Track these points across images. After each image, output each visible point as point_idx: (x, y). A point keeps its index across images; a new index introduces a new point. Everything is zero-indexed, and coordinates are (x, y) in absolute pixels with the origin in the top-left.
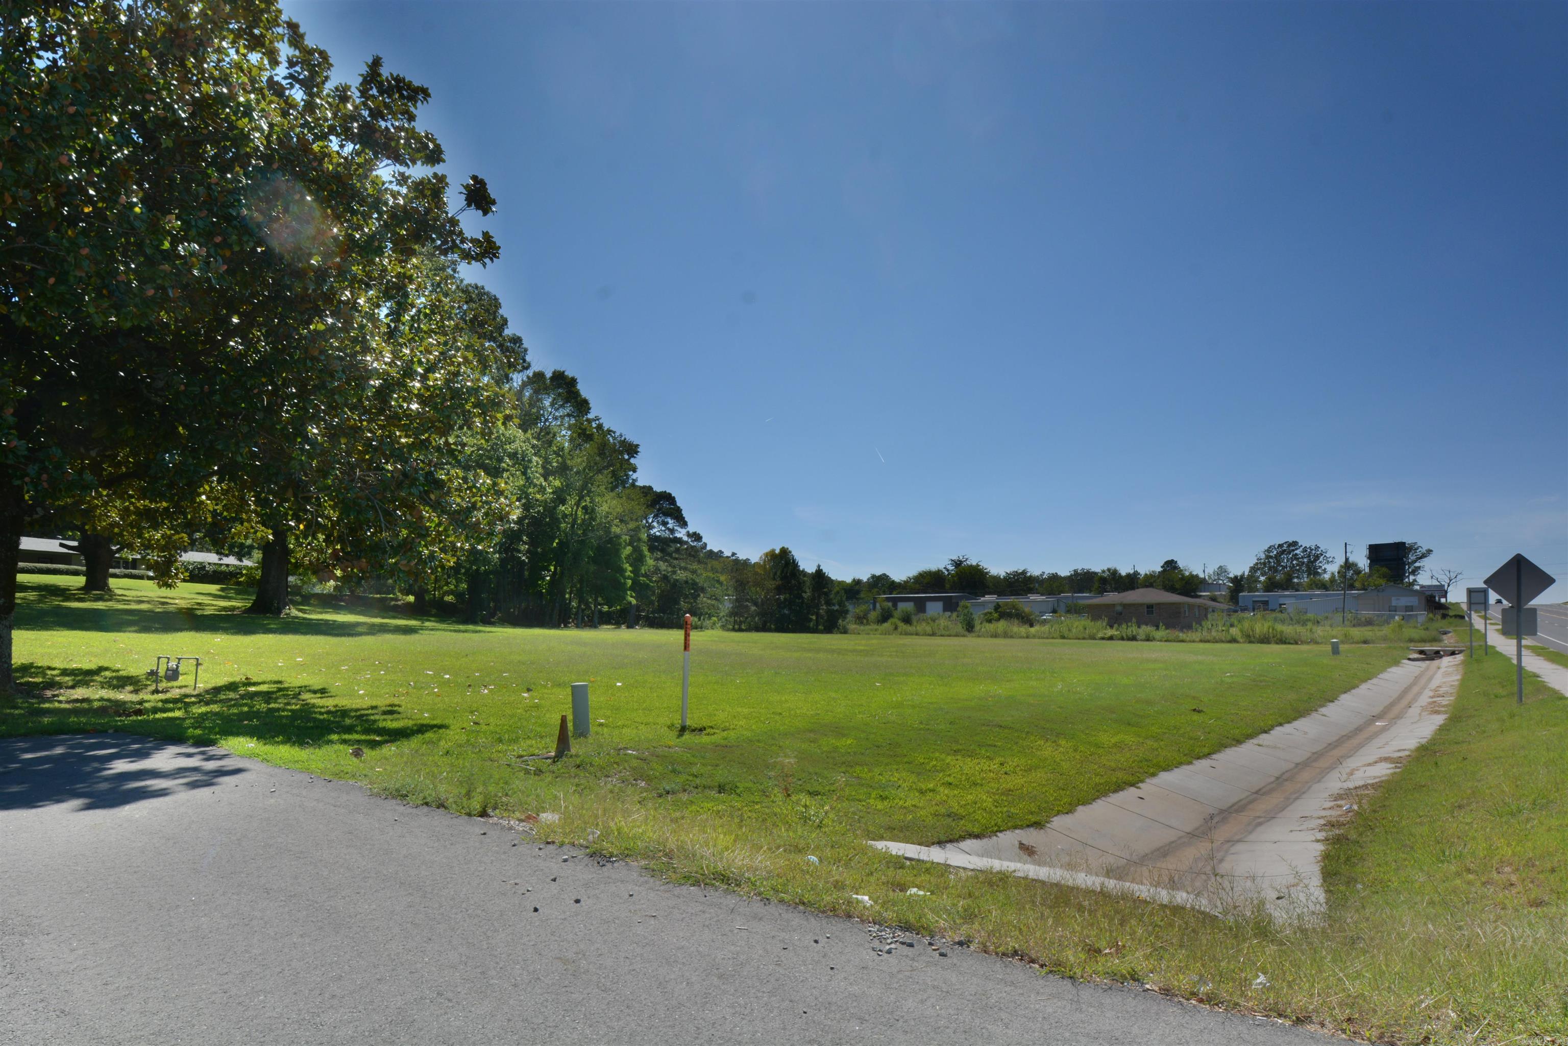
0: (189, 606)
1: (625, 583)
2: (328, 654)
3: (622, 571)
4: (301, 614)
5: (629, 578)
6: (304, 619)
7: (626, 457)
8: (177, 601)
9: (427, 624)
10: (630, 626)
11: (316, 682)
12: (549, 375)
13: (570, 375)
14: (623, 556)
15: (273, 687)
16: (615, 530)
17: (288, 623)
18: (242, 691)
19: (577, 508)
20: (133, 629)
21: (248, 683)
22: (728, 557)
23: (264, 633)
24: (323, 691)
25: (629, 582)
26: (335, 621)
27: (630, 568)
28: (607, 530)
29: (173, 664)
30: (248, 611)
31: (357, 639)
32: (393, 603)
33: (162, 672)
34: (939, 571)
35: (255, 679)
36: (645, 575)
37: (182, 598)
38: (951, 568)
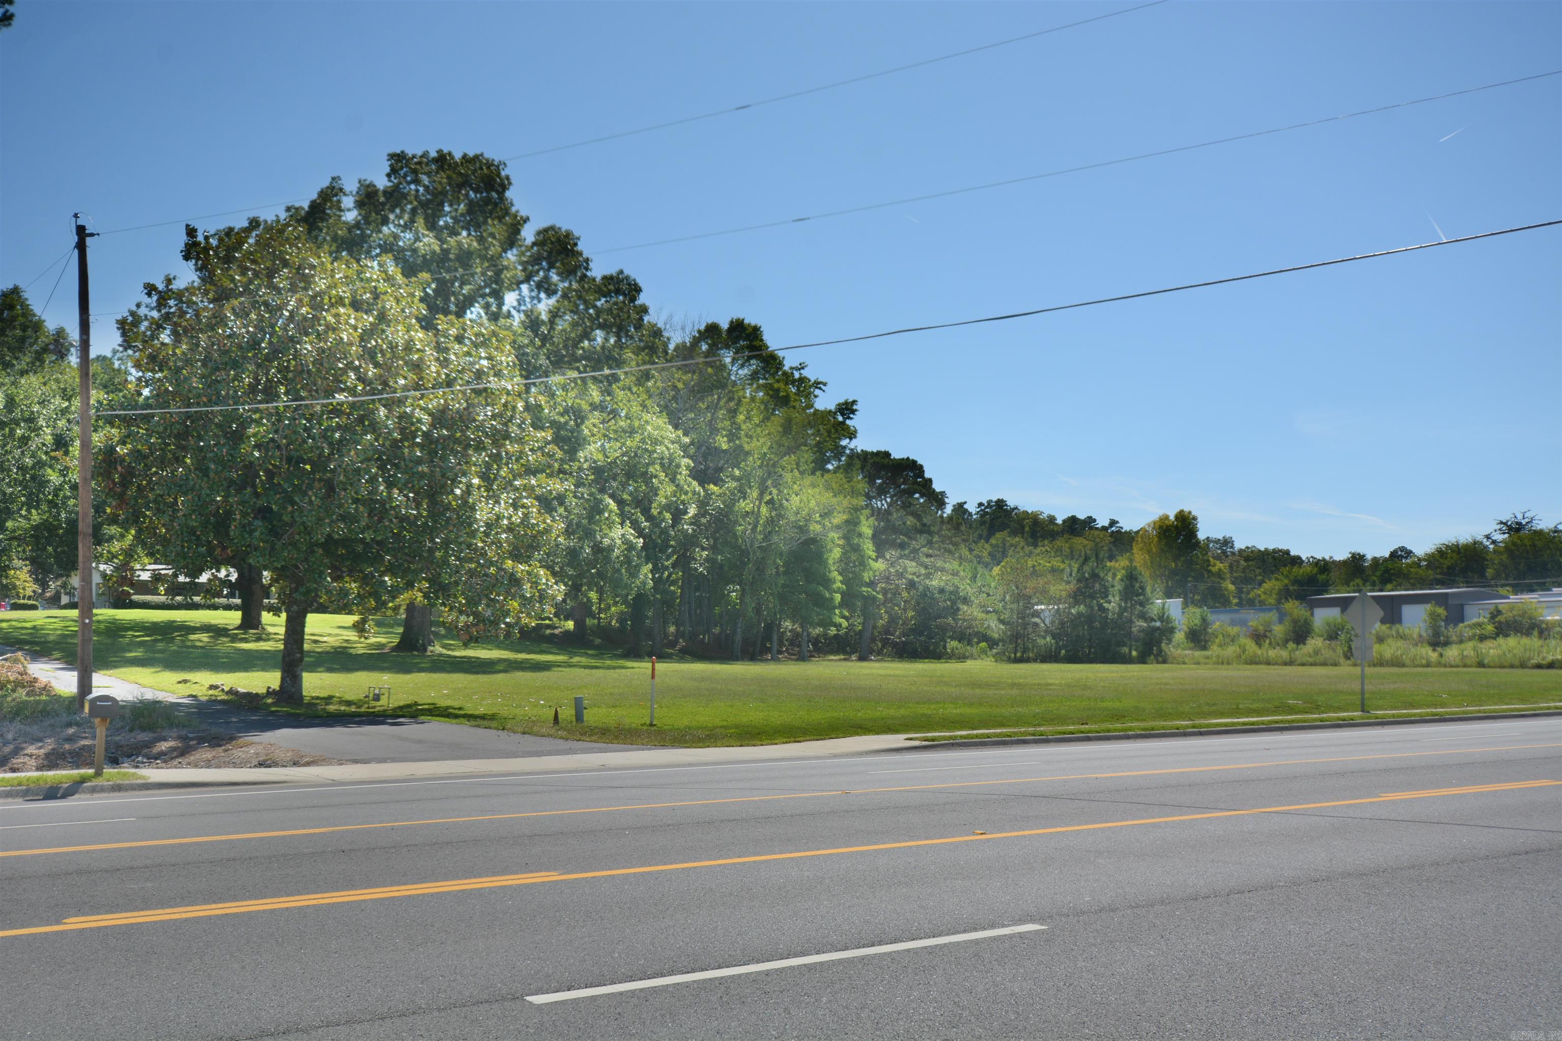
0: (338, 644)
1: (832, 599)
2: (465, 688)
3: (827, 582)
4: (445, 651)
5: (838, 591)
6: (449, 656)
7: (840, 418)
8: (325, 639)
9: (576, 659)
10: (862, 659)
11: (456, 704)
12: (725, 325)
13: (753, 324)
14: (831, 562)
15: (431, 707)
16: (815, 528)
17: (433, 661)
18: (414, 708)
19: (760, 503)
20: (320, 669)
21: (416, 704)
22: (1104, 529)
23: (418, 672)
24: (460, 709)
25: (838, 597)
26: (478, 658)
27: (840, 578)
28: (802, 530)
29: (377, 692)
30: (398, 648)
31: (490, 676)
32: (548, 632)
33: (371, 695)
34: (1475, 543)
35: (420, 702)
36: (872, 584)
37: (329, 635)
38: (1499, 537)
